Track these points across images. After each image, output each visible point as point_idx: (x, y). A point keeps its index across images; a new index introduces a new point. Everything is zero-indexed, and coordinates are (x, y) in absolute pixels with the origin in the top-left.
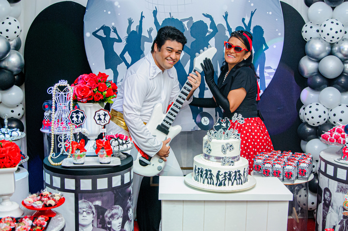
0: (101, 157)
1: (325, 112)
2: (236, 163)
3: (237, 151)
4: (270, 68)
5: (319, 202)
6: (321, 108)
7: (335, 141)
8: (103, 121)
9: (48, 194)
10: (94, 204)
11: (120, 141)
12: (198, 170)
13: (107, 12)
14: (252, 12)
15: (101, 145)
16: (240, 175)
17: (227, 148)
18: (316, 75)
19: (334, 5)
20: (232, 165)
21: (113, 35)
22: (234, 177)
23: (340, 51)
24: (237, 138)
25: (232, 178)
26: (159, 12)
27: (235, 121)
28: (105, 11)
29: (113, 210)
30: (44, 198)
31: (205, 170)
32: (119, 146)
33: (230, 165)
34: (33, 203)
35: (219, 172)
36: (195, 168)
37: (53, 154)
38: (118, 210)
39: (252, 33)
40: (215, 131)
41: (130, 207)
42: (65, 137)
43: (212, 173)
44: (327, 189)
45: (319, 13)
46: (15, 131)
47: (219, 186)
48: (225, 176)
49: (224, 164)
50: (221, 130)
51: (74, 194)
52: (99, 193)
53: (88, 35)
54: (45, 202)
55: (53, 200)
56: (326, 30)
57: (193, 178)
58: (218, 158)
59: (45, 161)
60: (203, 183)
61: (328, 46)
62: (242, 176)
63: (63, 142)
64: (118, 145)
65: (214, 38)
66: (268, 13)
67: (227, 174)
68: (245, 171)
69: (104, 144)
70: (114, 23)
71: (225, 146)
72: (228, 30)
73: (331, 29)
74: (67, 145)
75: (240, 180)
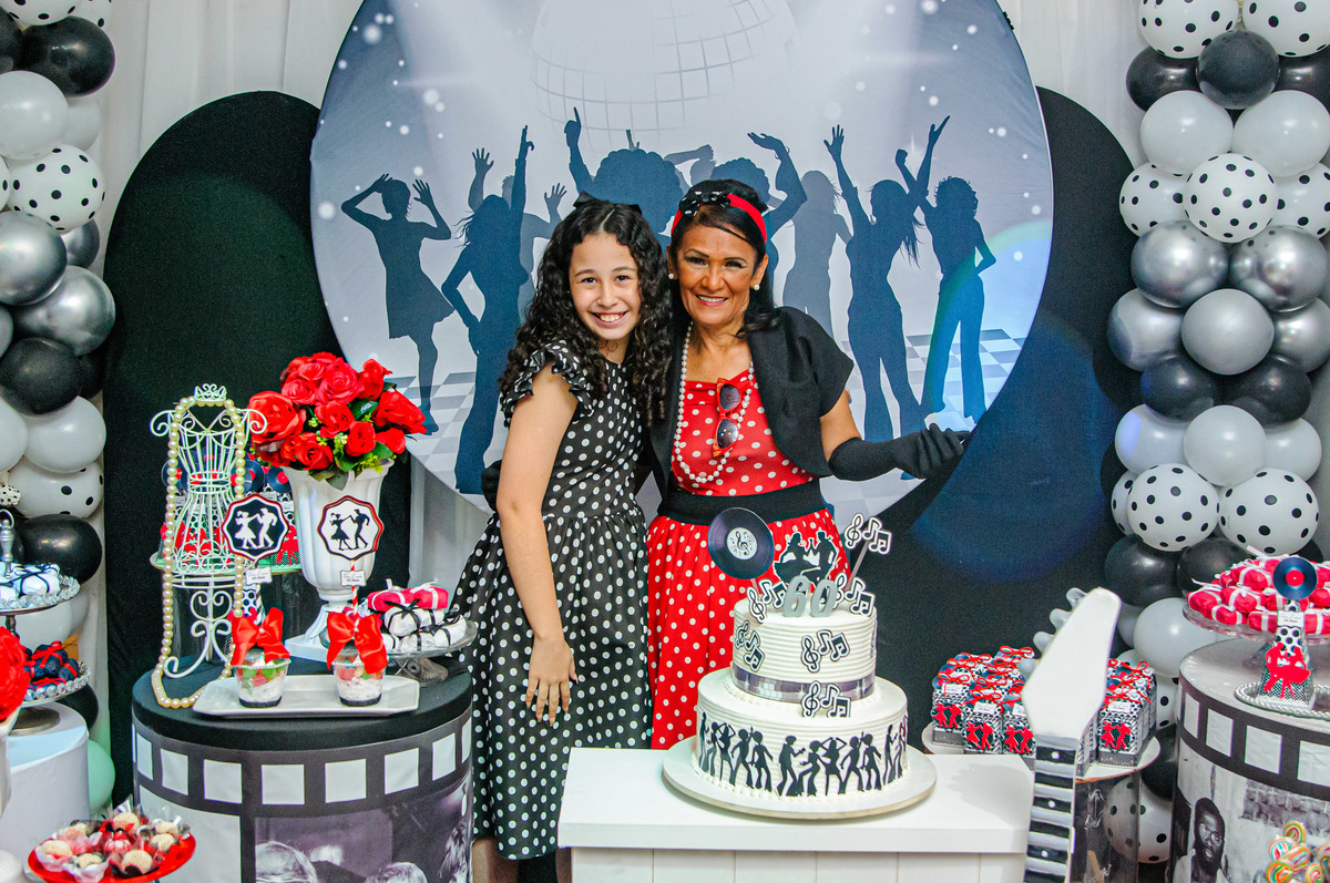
0: (343, 679)
1: (1204, 501)
2: (857, 706)
3: (860, 659)
4: (1000, 334)
5: (1178, 850)
6: (1192, 485)
7: (1239, 621)
8: (351, 542)
9: (132, 825)
10: (314, 858)
11: (424, 615)
12: (711, 730)
13: (396, 128)
14: (933, 126)
15: (347, 632)
16: (871, 751)
17: (824, 650)
18: (1172, 362)
19: (1235, 103)
20: (842, 715)
21: (417, 213)
22: (848, 761)
23: (1260, 271)
24: (861, 608)
25: (842, 764)
26: (587, 127)
27: (855, 542)
28: (388, 124)
29: (387, 879)
30: (114, 840)
31: (737, 730)
32: (419, 636)
33: (833, 714)
34: (70, 861)
35: (791, 740)
36: (704, 721)
37: (172, 664)
38: (406, 879)
39: (934, 205)
40: (778, 580)
41: (456, 867)
42: (218, 600)
43: (764, 743)
44: (1207, 806)
45: (1183, 130)
46: (36, 574)
47: (788, 794)
48: (813, 758)
49: (811, 709)
50: (801, 578)
51: (236, 819)
52: (333, 819)
53: (325, 211)
54: (113, 857)
55: (146, 849)
56: (1210, 195)
57: (695, 762)
58: (789, 688)
59: (138, 691)
60: (732, 781)
61: (1216, 254)
62: (879, 756)
63: (210, 618)
64: (416, 632)
65: (790, 222)
66: (991, 131)
67: (820, 749)
68: (893, 736)
69: (356, 630)
70: (423, 167)
71: (816, 640)
72: (844, 195)
73: (1227, 192)
74: (223, 627)
75: (872, 771)
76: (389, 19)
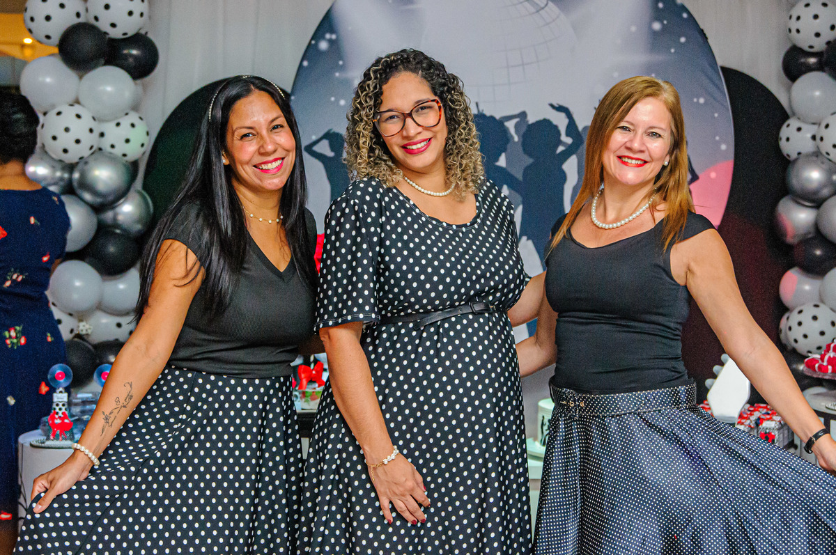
1: (833, 323)
6: (825, 314)
7: (830, 371)
13: (337, 101)
18: (812, 240)
28: (333, 99)
56: (831, 136)
65: (575, 156)
66: (695, 100)
76: (334, 37)
